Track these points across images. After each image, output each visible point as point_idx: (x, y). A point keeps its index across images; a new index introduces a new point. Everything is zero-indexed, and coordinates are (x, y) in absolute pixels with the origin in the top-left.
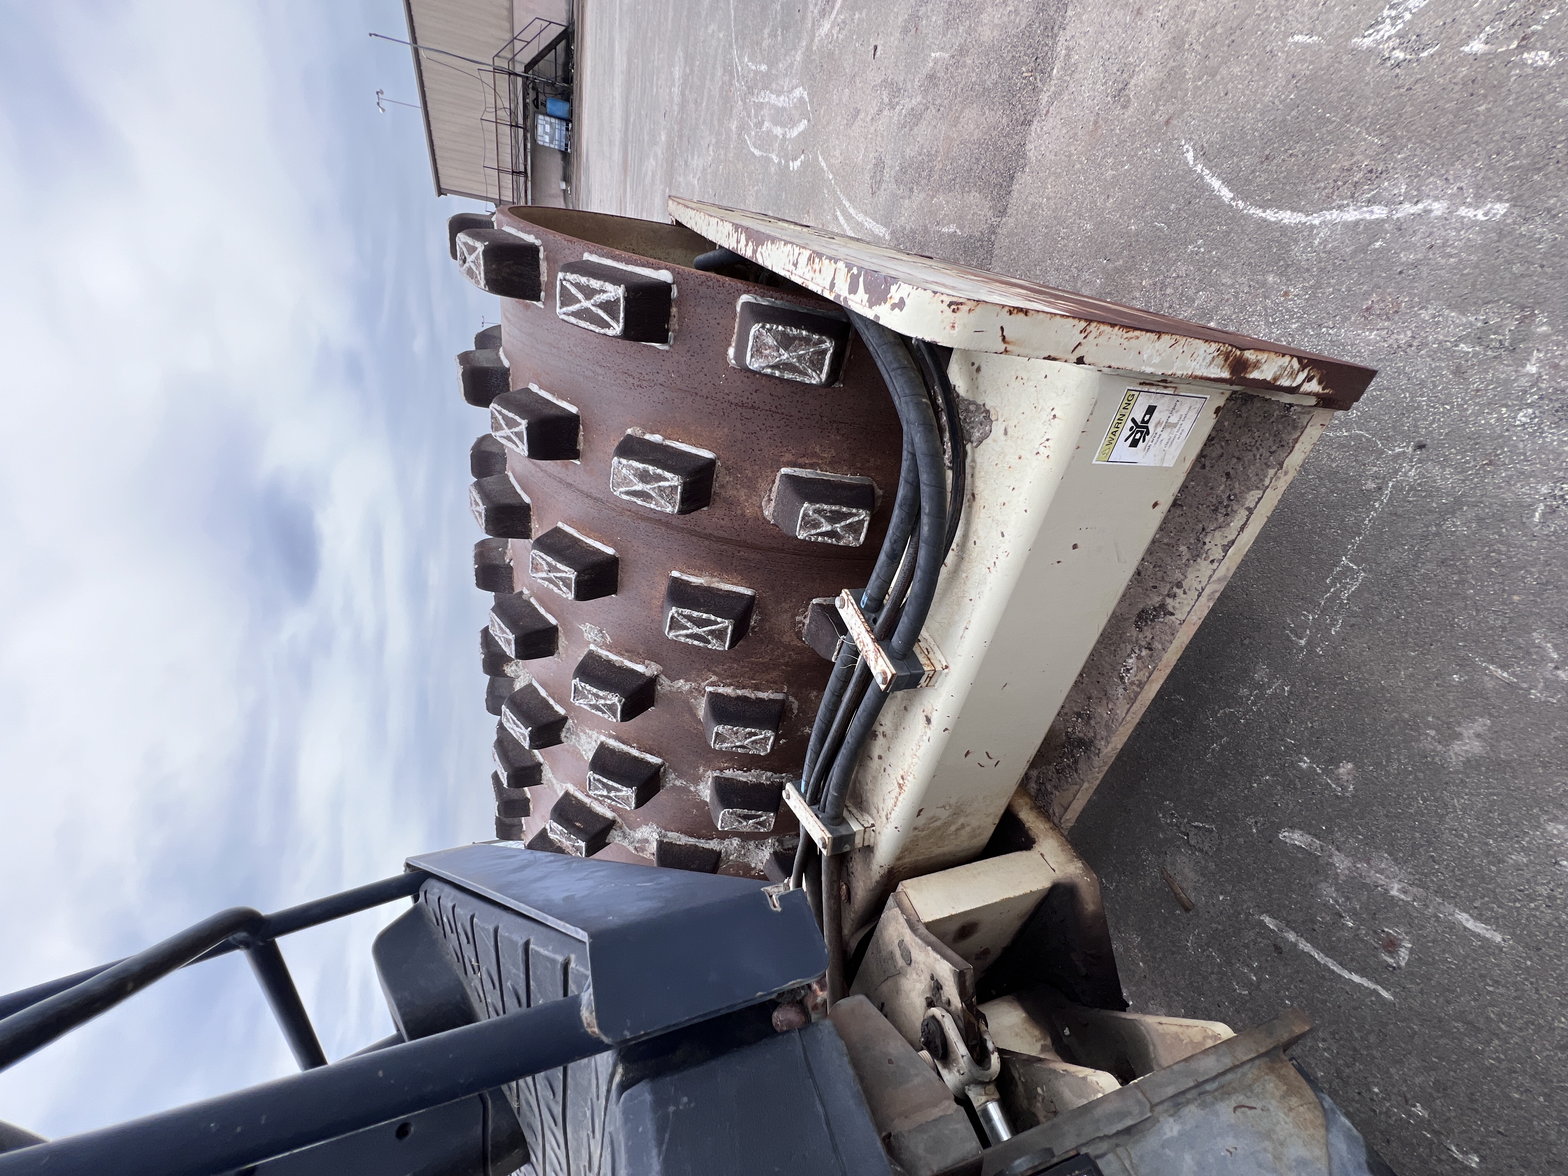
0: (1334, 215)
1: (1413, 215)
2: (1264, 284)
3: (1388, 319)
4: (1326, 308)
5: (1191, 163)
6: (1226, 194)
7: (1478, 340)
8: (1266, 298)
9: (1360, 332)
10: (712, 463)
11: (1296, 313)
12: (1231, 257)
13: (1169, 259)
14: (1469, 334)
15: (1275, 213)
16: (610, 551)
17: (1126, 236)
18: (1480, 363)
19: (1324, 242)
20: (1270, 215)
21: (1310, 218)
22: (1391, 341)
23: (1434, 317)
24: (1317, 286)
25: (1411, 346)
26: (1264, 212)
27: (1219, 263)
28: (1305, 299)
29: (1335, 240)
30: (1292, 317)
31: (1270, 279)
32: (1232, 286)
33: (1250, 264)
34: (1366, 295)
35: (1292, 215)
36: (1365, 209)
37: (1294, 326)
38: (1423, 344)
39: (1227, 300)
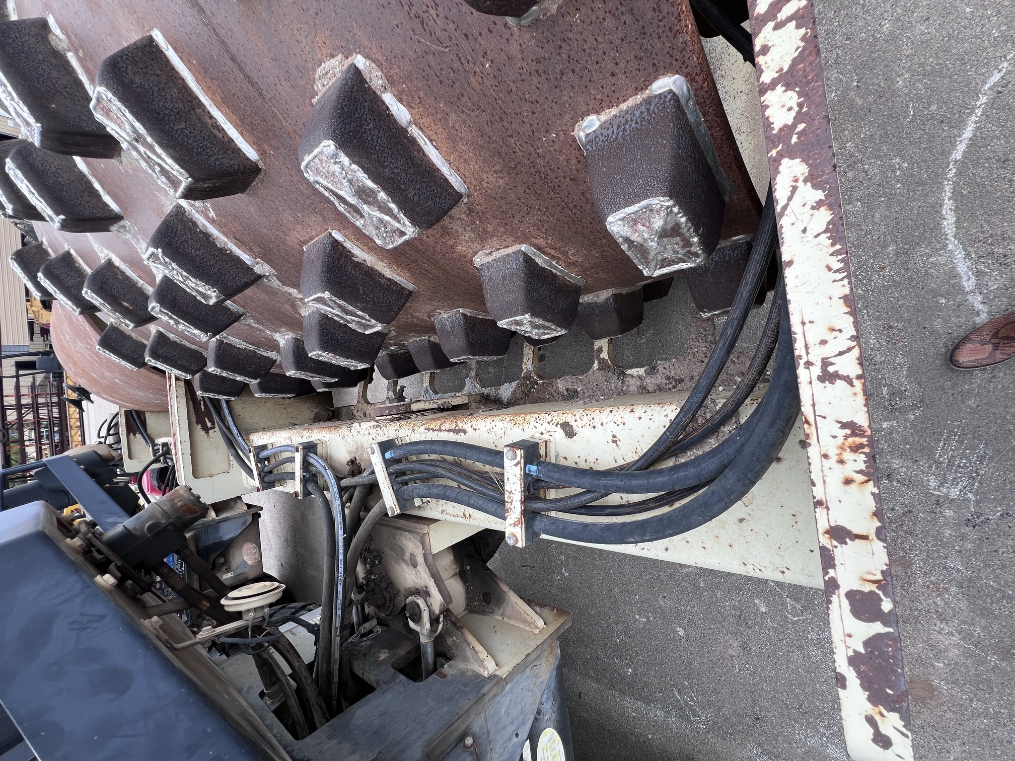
0: (960, 254)
1: (973, 307)
2: (885, 247)
3: (888, 342)
4: (882, 301)
5: (987, 86)
6: (958, 154)
7: (893, 394)
8: (874, 257)
9: (872, 333)
10: (457, 197)
11: (870, 285)
12: (900, 203)
13: (879, 150)
14: (894, 387)
15: (950, 209)
16: (252, 154)
17: (889, 83)
18: (879, 403)
19: (934, 264)
20: (948, 204)
21: (953, 239)
22: (873, 353)
23: (898, 365)
24: (896, 285)
25: (875, 365)
26: (949, 199)
27: (891, 197)
28: (883, 284)
29: (938, 271)
30: (865, 285)
31: (891, 248)
32: (874, 224)
33: (898, 223)
34: (901, 319)
35: (952, 224)
36: (970, 273)
37: (860, 291)
38: (879, 370)
39: (861, 230)
